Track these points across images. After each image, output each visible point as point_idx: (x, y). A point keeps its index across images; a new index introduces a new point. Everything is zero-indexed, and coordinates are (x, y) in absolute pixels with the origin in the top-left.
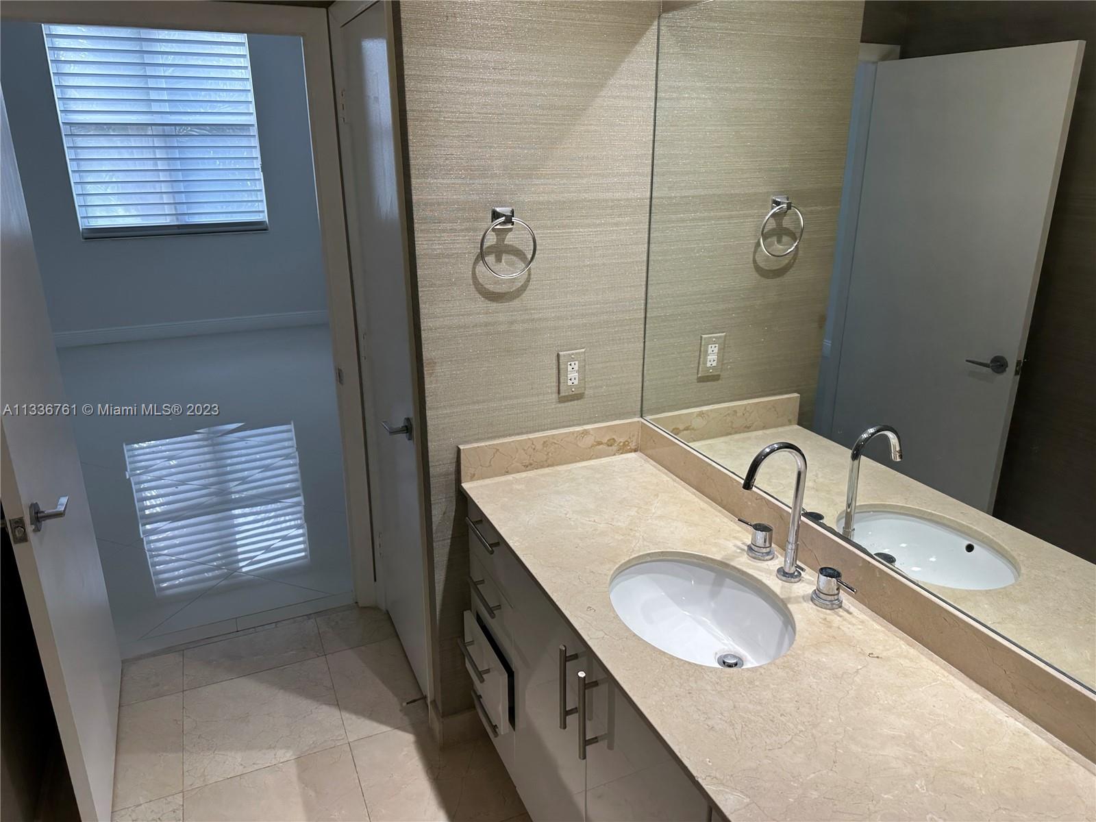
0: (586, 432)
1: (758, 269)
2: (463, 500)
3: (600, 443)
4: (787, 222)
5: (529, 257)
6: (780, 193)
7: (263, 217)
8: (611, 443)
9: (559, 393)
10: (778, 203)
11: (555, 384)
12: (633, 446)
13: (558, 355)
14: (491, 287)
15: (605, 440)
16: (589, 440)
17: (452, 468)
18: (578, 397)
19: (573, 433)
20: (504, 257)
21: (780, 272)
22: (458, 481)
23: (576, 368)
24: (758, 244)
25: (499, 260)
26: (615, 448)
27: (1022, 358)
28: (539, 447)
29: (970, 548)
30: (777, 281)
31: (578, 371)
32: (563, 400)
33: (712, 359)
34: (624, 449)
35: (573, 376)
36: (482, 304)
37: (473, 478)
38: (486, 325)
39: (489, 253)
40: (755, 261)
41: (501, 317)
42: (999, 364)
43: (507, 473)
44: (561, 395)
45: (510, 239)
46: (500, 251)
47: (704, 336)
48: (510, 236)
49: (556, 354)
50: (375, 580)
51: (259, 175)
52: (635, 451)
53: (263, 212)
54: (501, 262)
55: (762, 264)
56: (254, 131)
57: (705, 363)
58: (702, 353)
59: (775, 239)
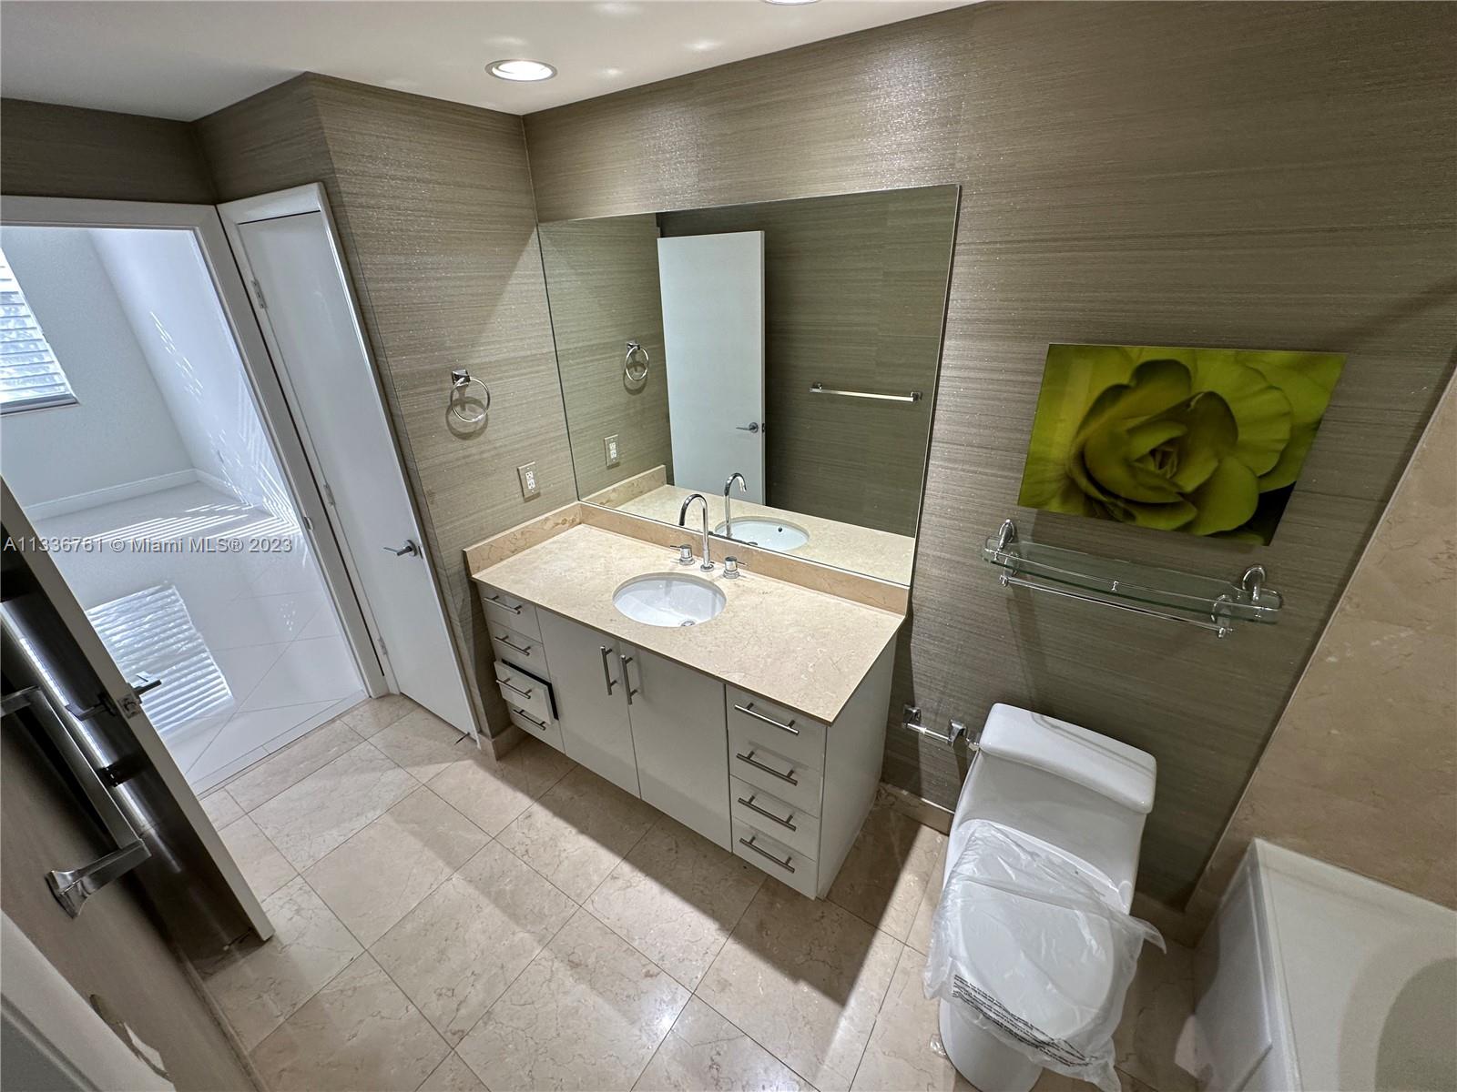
0: (547, 519)
1: (627, 389)
2: (475, 587)
3: (558, 524)
4: (638, 358)
5: (485, 403)
6: (630, 340)
8: (564, 522)
9: (523, 495)
10: (632, 346)
11: (520, 490)
12: (578, 520)
13: (518, 470)
14: (462, 430)
15: (560, 521)
16: (550, 524)
17: (462, 566)
18: (538, 495)
19: (539, 521)
20: (467, 406)
21: (639, 391)
22: (468, 574)
23: (532, 476)
24: (625, 373)
25: (464, 409)
26: (567, 525)
27: (764, 419)
28: (519, 536)
29: (780, 530)
30: (638, 396)
31: (534, 478)
32: (527, 500)
33: (613, 454)
34: (573, 524)
35: (531, 483)
36: (458, 444)
37: (479, 570)
38: (464, 458)
39: (456, 405)
40: (625, 385)
41: (474, 450)
42: (754, 428)
43: (502, 560)
44: (526, 496)
45: (469, 392)
46: (463, 403)
47: (606, 438)
48: (468, 390)
49: (516, 469)
50: (383, 675)
52: (580, 524)
54: (466, 410)
55: (629, 386)
57: (610, 456)
58: (606, 450)
59: (633, 369)
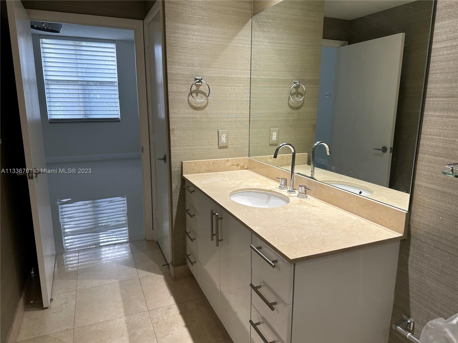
0: (228, 160)
1: (290, 106)
2: (184, 180)
3: (234, 165)
4: (299, 90)
5: (208, 95)
6: (297, 80)
7: (119, 116)
8: (238, 165)
9: (219, 145)
10: (295, 83)
11: (217, 142)
12: (246, 167)
13: (218, 131)
14: (194, 105)
15: (236, 164)
16: (229, 164)
17: (180, 169)
18: (226, 147)
19: (224, 160)
20: (199, 94)
21: (298, 108)
22: (182, 174)
23: (225, 136)
24: (289, 98)
25: (197, 95)
26: (239, 167)
27: (392, 146)
28: (211, 164)
29: (361, 193)
30: (298, 111)
31: (225, 138)
32: (220, 148)
33: (274, 137)
34: (242, 168)
35: (223, 139)
36: (191, 110)
37: (187, 173)
38: (193, 118)
39: (193, 93)
40: (289, 103)
41: (198, 116)
42: (384, 149)
43: (200, 173)
44: (220, 146)
45: (201, 88)
46: (197, 92)
47: (271, 129)
48: (201, 87)
49: (217, 131)
50: (153, 230)
51: (118, 100)
52: (247, 169)
53: (118, 114)
54: (198, 96)
55: (291, 105)
56: (117, 84)
57: (272, 139)
58: (270, 135)
59: (296, 96)
